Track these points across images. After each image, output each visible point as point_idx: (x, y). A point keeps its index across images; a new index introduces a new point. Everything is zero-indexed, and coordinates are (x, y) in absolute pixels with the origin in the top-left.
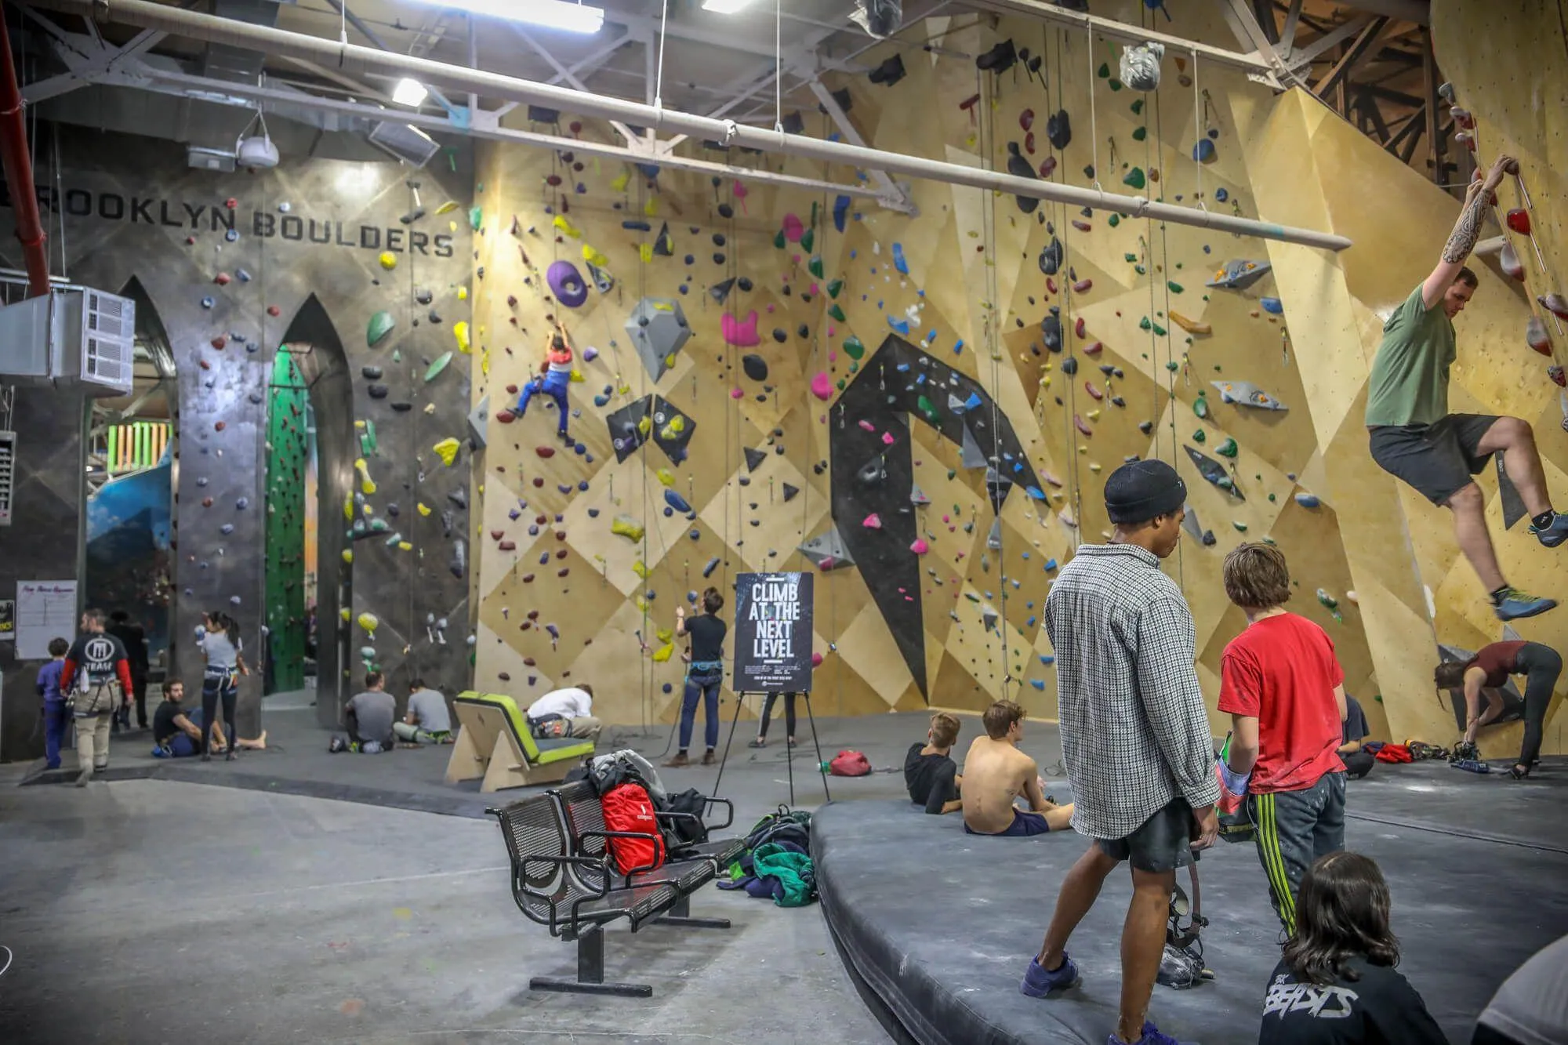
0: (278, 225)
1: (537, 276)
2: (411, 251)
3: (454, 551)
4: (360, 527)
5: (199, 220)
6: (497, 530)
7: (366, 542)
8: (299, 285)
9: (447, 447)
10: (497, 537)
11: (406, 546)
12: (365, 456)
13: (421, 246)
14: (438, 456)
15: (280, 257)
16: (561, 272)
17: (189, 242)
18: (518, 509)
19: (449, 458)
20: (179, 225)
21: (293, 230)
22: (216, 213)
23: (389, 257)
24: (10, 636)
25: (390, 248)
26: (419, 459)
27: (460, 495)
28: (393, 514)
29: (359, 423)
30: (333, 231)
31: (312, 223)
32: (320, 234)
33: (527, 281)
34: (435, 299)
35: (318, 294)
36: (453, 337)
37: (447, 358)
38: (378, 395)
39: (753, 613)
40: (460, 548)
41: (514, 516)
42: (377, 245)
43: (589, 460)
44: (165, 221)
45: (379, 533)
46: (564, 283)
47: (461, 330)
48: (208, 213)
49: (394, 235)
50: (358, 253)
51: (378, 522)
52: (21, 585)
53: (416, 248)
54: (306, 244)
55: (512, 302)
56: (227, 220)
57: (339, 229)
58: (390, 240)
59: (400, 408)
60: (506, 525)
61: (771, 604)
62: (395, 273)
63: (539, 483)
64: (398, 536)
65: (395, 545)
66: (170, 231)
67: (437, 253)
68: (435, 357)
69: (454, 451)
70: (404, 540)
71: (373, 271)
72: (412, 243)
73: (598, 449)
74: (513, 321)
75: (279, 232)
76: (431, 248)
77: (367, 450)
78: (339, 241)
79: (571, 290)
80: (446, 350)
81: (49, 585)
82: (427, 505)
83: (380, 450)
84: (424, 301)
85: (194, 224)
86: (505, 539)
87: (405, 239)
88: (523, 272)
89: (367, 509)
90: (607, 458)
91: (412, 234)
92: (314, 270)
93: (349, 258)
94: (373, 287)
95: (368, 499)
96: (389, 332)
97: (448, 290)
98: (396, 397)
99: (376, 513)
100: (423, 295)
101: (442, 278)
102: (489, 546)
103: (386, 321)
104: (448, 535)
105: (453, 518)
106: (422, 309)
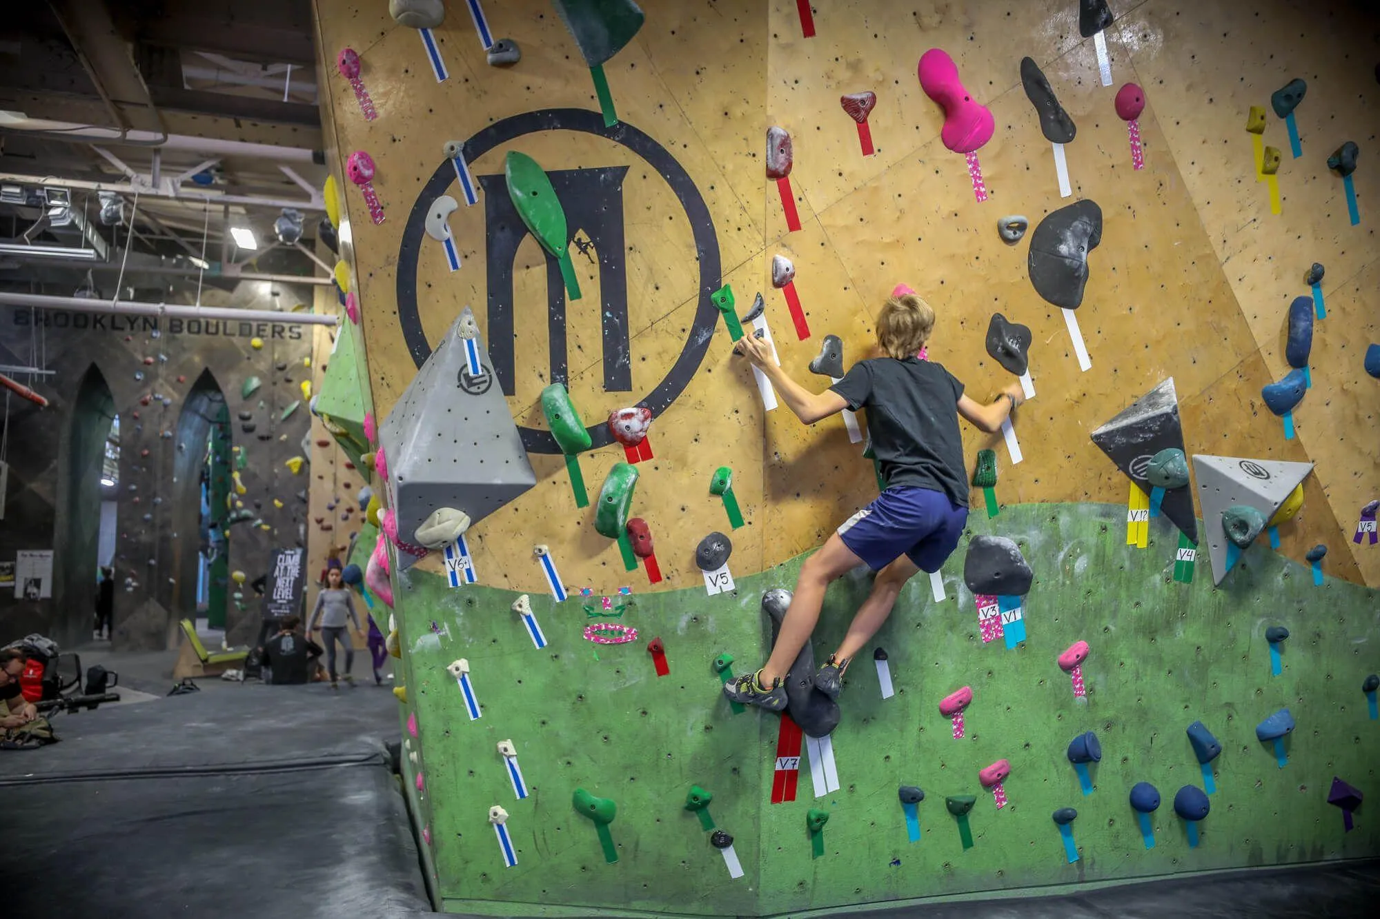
0: (185, 325)
2: (273, 336)
3: (298, 531)
4: (234, 515)
5: (135, 325)
6: (319, 517)
7: (238, 525)
8: (198, 362)
9: (295, 462)
10: (319, 521)
11: (266, 527)
12: (239, 470)
13: (280, 333)
14: (289, 468)
15: (185, 345)
17: (128, 340)
18: (333, 503)
19: (295, 470)
20: (122, 329)
21: (195, 328)
22: (146, 321)
23: (256, 342)
24: (12, 584)
25: (258, 335)
26: (276, 471)
27: (302, 494)
28: (258, 506)
29: (236, 449)
30: (221, 328)
32: (212, 330)
34: (288, 368)
35: (211, 368)
36: (301, 392)
37: (296, 404)
38: (249, 430)
39: (276, 573)
40: (302, 529)
41: (331, 508)
42: (250, 335)
44: (114, 327)
45: (246, 519)
47: (306, 386)
48: (141, 321)
49: (261, 328)
50: (237, 341)
51: (245, 512)
52: (19, 553)
53: (276, 335)
54: (203, 337)
56: (153, 324)
58: (259, 330)
59: (262, 438)
60: (325, 514)
61: (286, 568)
62: (261, 352)
63: (348, 486)
64: (259, 521)
65: (258, 526)
66: (116, 333)
67: (291, 337)
68: (288, 405)
69: (298, 465)
70: (265, 523)
71: (248, 351)
72: (274, 332)
75: (185, 331)
76: (287, 334)
77: (241, 466)
78: (225, 333)
80: (295, 400)
81: (36, 553)
82: (280, 501)
83: (250, 466)
84: (282, 369)
85: (132, 328)
86: (326, 523)
89: (239, 504)
91: (274, 326)
92: (208, 352)
93: (232, 344)
94: (246, 361)
95: (241, 497)
96: (257, 389)
97: (297, 361)
98: (261, 430)
99: (245, 507)
100: (281, 365)
101: (293, 353)
102: (314, 528)
103: (255, 382)
104: (295, 520)
105: (297, 510)
106: (279, 374)
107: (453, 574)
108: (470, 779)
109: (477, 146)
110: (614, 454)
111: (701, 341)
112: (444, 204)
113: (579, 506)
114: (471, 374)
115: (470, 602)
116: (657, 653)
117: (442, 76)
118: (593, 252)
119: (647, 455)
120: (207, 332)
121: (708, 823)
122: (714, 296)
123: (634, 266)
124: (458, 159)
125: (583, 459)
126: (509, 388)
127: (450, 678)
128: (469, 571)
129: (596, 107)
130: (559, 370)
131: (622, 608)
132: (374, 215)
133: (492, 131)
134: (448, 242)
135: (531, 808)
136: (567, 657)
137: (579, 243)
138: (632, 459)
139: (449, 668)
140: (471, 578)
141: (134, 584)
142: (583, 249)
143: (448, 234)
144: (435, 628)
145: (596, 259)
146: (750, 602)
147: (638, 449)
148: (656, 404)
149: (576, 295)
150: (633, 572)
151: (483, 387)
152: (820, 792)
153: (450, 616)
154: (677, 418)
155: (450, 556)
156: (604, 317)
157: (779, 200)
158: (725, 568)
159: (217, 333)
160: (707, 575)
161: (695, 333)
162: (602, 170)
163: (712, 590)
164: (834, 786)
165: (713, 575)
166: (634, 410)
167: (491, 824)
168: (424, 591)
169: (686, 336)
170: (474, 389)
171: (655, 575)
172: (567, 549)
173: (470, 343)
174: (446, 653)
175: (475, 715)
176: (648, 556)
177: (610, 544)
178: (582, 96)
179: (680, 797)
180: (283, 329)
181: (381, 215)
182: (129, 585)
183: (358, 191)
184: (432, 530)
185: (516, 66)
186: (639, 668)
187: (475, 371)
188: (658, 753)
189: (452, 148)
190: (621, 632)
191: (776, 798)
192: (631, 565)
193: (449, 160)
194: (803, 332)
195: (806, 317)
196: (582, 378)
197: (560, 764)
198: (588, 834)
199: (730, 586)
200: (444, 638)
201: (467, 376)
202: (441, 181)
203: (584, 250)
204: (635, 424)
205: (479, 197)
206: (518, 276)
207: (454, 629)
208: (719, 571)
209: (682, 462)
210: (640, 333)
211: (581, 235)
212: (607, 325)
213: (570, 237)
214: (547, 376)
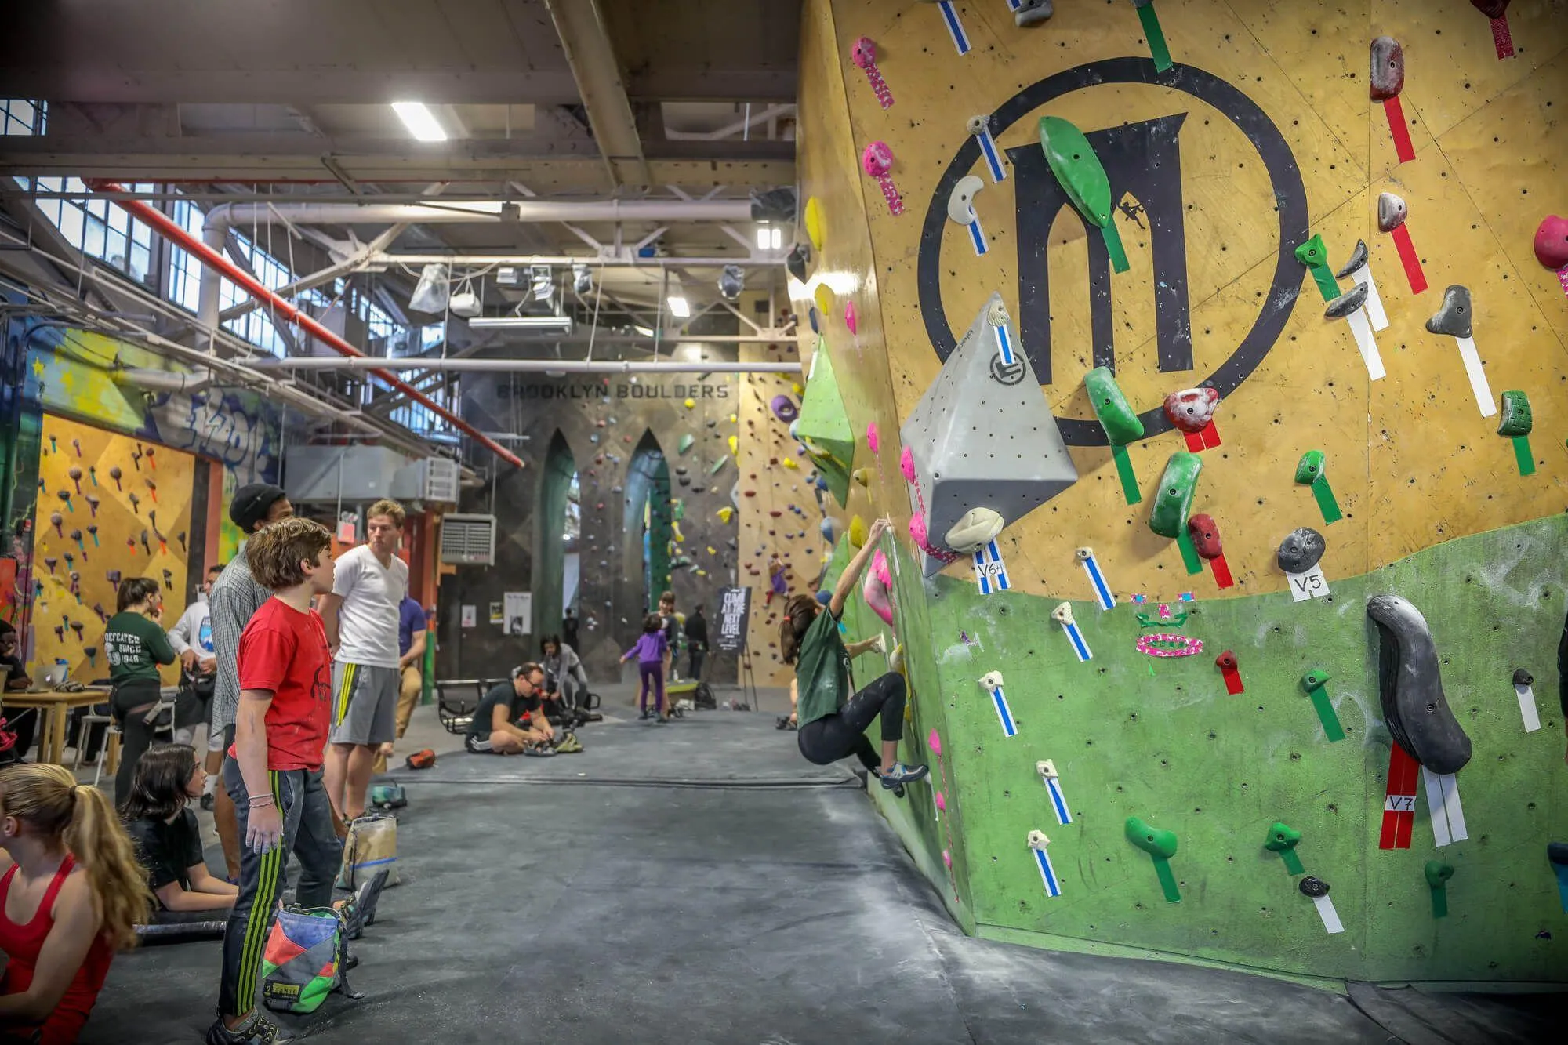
0: (630, 391)
1: (766, 406)
2: (703, 397)
3: (729, 576)
4: (674, 562)
5: (590, 393)
6: (748, 563)
7: (678, 571)
8: (641, 423)
9: (725, 511)
10: (748, 567)
11: (702, 573)
12: (678, 520)
13: (709, 393)
14: (720, 517)
15: (631, 409)
16: (780, 402)
17: (584, 407)
18: (760, 550)
19: (726, 519)
20: (579, 397)
21: (638, 393)
22: (598, 389)
23: (689, 402)
24: (500, 621)
25: (691, 396)
26: (709, 520)
27: (732, 542)
28: (694, 553)
29: (674, 501)
30: (660, 391)
31: (648, 387)
32: (652, 393)
33: (759, 410)
34: (717, 425)
35: (652, 428)
36: (728, 446)
37: (725, 458)
38: (685, 483)
39: (724, 610)
40: (732, 574)
41: (759, 554)
42: (683, 396)
43: (804, 518)
44: (573, 396)
45: (684, 565)
46: (781, 408)
47: (733, 441)
48: (594, 389)
49: (693, 389)
50: (673, 402)
51: (685, 559)
52: (506, 595)
53: (706, 395)
54: (646, 400)
55: (751, 423)
56: (604, 391)
57: (662, 387)
58: (691, 391)
59: (697, 491)
60: (753, 560)
61: (732, 605)
62: (694, 411)
63: (772, 533)
64: (696, 567)
65: (695, 572)
66: (575, 401)
67: (719, 396)
68: (718, 458)
69: (728, 514)
70: (701, 569)
71: (682, 411)
72: (704, 392)
73: (810, 511)
74: (752, 435)
75: (630, 396)
76: (715, 393)
77: (678, 516)
78: (663, 396)
79: (787, 413)
80: (724, 454)
81: (519, 594)
82: (714, 548)
83: (687, 516)
84: (711, 426)
85: (587, 396)
86: (754, 568)
87: (700, 390)
88: (757, 404)
89: (678, 551)
90: (816, 516)
91: (704, 387)
92: (649, 414)
93: (668, 405)
94: (681, 421)
95: (680, 545)
96: (691, 446)
97: (725, 418)
98: (695, 484)
99: (684, 554)
100: (710, 423)
101: (721, 410)
102: (744, 573)
103: (689, 440)
104: (726, 566)
105: (728, 556)
106: (709, 430)
107: (984, 580)
108: (1007, 800)
109: (1005, 117)
110: (1173, 442)
111: (1281, 305)
112: (968, 185)
113: (1130, 502)
114: (1004, 363)
115: (1003, 610)
116: (1228, 668)
117: (964, 48)
118: (1143, 217)
119: (1214, 441)
120: (648, 396)
121: (1295, 867)
122: (1299, 250)
123: (1193, 227)
124: (983, 135)
125: (1134, 451)
126: (1044, 376)
127: (982, 691)
128: (1001, 577)
129: (1146, 52)
130: (1103, 351)
131: (1184, 617)
132: (892, 206)
133: (1022, 99)
134: (973, 225)
135: (1075, 836)
136: (1117, 671)
137: (1126, 208)
138: (1194, 447)
139: (981, 680)
140: (1004, 585)
141: (595, 623)
142: (1130, 213)
143: (973, 217)
144: (964, 637)
145: (1147, 224)
146: (1351, 609)
147: (1200, 434)
148: (1224, 382)
149: (1123, 266)
150: (1198, 575)
151: (1017, 376)
152: (1442, 841)
153: (981, 624)
154: (1251, 396)
155: (980, 561)
156: (1157, 288)
157: (1387, 126)
158: (1316, 570)
159: (656, 396)
160: (1291, 578)
161: (1274, 295)
162: (1154, 122)
163: (1298, 596)
164: (1460, 833)
165: (1301, 578)
166: (1197, 391)
167: (1030, 850)
168: (951, 598)
169: (1263, 300)
170: (1007, 379)
171: (1224, 578)
172: (1114, 552)
173: (1001, 329)
174: (976, 665)
175: (1011, 731)
176: (1215, 556)
177: (1169, 543)
178: (1130, 43)
179: (1260, 835)
180: (712, 389)
181: (900, 204)
182: (590, 624)
183: (876, 183)
184: (964, 531)
185: (1047, 23)
186: (1208, 685)
187: (1008, 359)
188: (1230, 780)
189: (977, 123)
190: (1182, 644)
191: (1386, 843)
192: (1193, 568)
193: (973, 137)
194: (1418, 283)
195: (1423, 266)
196: (1131, 359)
197: (1110, 789)
198: (1144, 869)
199: (1324, 591)
200: (974, 649)
201: (999, 365)
202: (965, 160)
203: (1133, 216)
204: (1200, 406)
205: (1008, 172)
206: (1054, 253)
207: (986, 640)
208: (1308, 574)
209: (1259, 448)
210: (1203, 303)
211: (1129, 199)
212: (1161, 296)
213: (1115, 203)
214: (1089, 358)
